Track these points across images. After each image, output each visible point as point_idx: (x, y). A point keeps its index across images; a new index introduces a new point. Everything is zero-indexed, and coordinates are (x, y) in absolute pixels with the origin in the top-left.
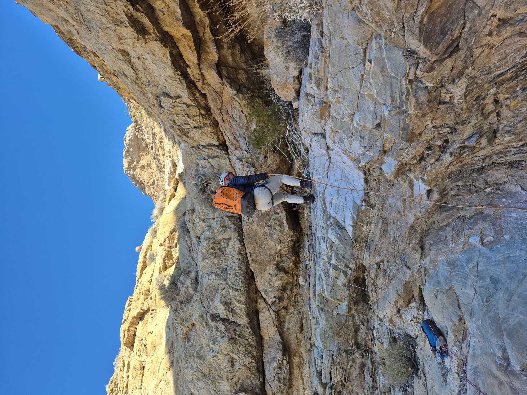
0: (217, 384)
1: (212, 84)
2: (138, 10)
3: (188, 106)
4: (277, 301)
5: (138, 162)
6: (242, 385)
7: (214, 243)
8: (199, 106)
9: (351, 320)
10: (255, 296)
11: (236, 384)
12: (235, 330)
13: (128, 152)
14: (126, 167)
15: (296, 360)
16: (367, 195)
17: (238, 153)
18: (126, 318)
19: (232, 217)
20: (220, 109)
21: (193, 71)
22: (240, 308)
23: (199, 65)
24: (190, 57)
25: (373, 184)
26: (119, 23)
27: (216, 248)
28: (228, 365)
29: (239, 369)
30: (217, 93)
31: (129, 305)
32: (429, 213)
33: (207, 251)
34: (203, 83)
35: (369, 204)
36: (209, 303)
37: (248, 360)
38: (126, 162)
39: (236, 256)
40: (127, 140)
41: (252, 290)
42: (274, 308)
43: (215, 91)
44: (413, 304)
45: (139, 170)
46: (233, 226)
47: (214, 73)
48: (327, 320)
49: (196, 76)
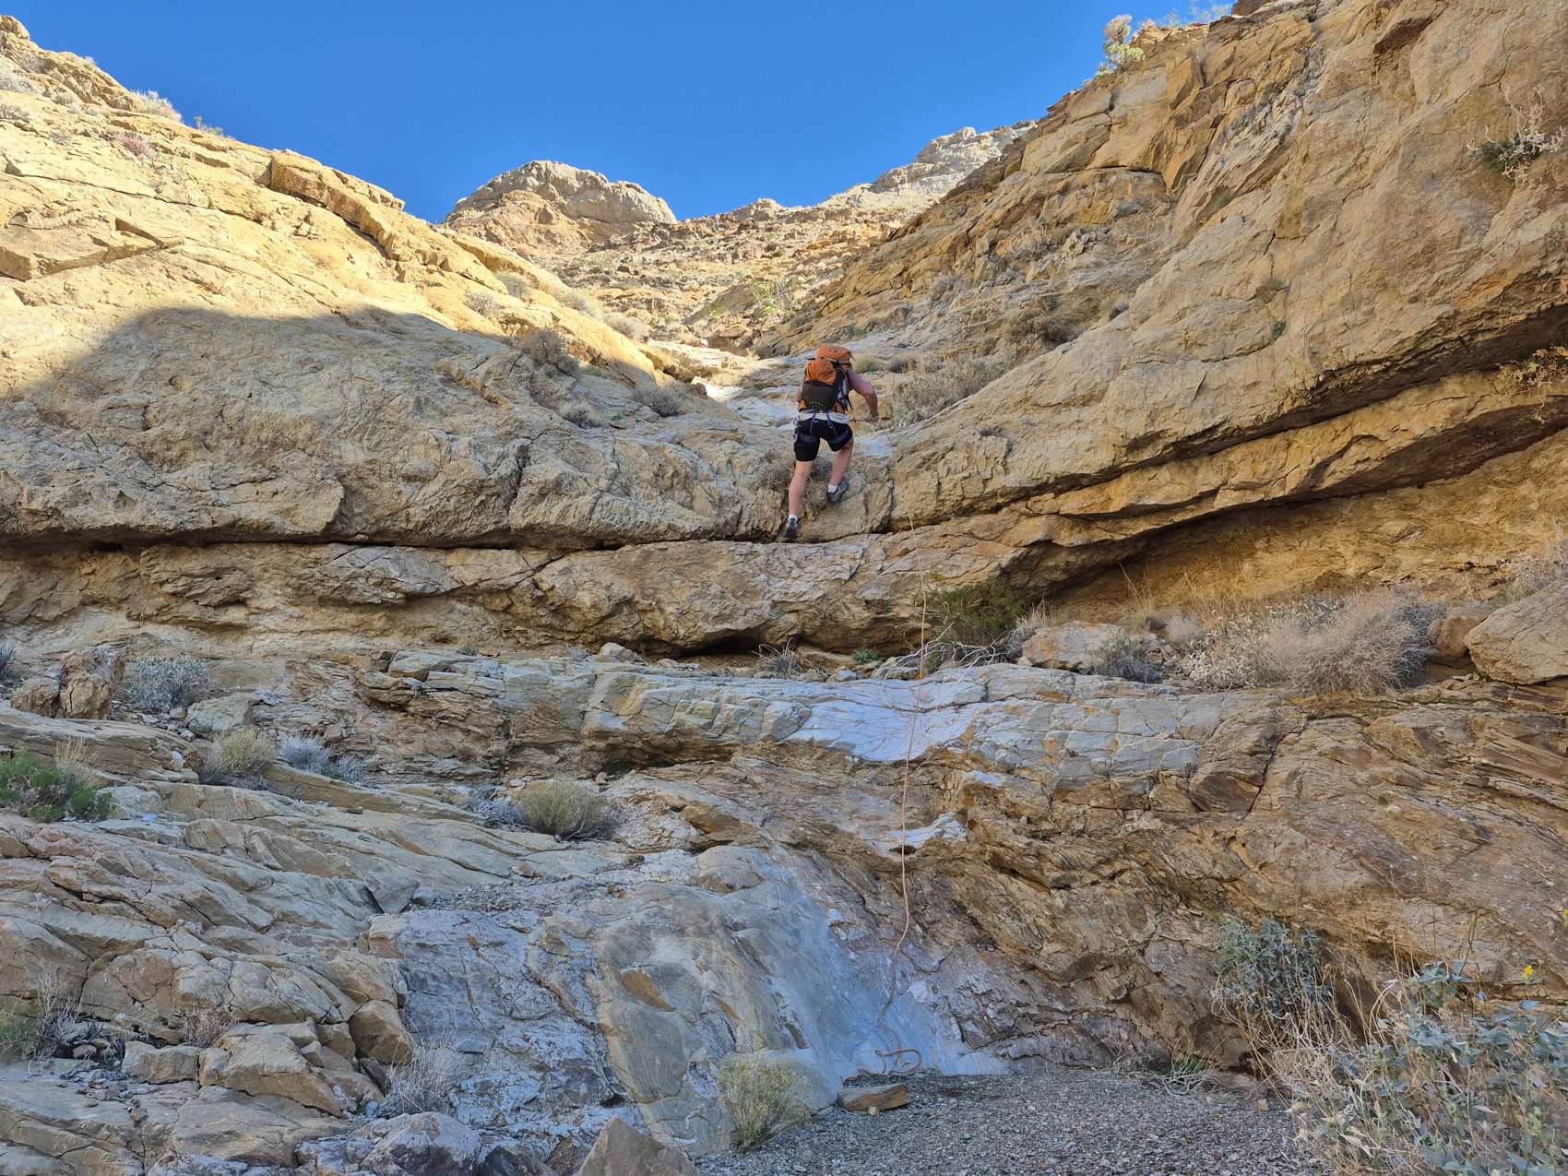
0: (358, 436)
1: (1018, 527)
2: (1165, 448)
3: (985, 481)
4: (539, 593)
5: (561, 207)
6: (355, 492)
7: (687, 477)
8: (982, 498)
9: (570, 738)
10: (554, 546)
11: (360, 478)
12: (499, 496)
13: (596, 185)
14: (551, 168)
15: (378, 620)
16: (874, 765)
17: (877, 552)
18: (350, 183)
19: (738, 522)
20: (971, 534)
21: (1048, 503)
22: (549, 513)
23: (1057, 513)
24: (1073, 502)
25: (894, 774)
26: (1152, 417)
27: (676, 480)
28: (407, 468)
29: (399, 493)
30: (1002, 533)
31: (385, 200)
32: (864, 853)
33: (668, 461)
34: (1022, 514)
35: (856, 768)
36: (551, 446)
37: (418, 515)
38: (564, 174)
39: (666, 521)
40: (631, 192)
41: (572, 542)
42: (525, 583)
43: (1006, 530)
44: (693, 831)
45: (538, 205)
46: (722, 520)
47: (1039, 536)
48: (570, 691)
49: (1039, 506)
